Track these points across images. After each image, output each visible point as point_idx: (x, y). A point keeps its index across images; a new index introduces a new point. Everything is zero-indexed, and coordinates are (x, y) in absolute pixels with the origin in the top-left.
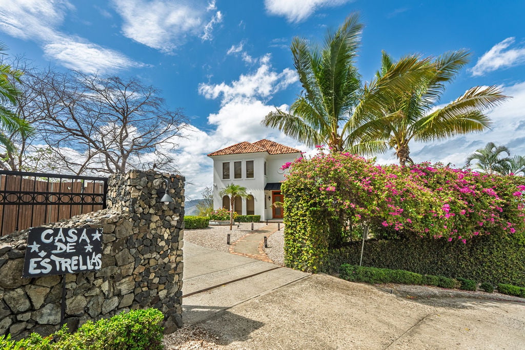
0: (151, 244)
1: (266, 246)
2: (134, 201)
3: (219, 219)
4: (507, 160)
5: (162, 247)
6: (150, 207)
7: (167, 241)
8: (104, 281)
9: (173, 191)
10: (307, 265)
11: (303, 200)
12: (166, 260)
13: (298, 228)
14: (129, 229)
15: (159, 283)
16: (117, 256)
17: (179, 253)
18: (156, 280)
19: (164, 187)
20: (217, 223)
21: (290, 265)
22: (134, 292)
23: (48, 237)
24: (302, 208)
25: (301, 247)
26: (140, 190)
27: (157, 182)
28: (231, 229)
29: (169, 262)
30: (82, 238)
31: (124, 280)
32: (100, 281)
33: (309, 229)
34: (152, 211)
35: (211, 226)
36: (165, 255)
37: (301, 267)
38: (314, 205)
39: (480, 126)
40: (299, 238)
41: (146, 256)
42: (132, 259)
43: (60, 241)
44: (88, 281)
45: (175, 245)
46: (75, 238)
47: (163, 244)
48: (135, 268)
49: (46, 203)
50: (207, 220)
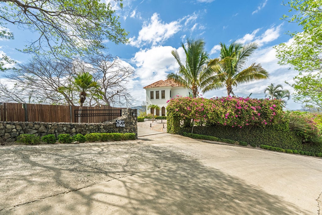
0: (131, 123)
1: (164, 128)
2: (128, 115)
3: (149, 118)
4: (280, 91)
6: (131, 116)
9: (135, 112)
11: (172, 112)
13: (170, 121)
14: (128, 120)
16: (126, 125)
17: (137, 125)
18: (133, 130)
20: (148, 120)
21: (168, 132)
22: (129, 132)
24: (171, 115)
25: (171, 127)
26: (129, 113)
27: (132, 111)
28: (153, 122)
31: (127, 129)
32: (124, 129)
33: (173, 121)
35: (145, 121)
36: (134, 126)
37: (171, 133)
38: (174, 114)
39: (265, 77)
40: (170, 124)
41: (131, 125)
43: (119, 122)
46: (121, 121)
47: (133, 123)
48: (129, 128)
49: (112, 115)
50: (143, 119)
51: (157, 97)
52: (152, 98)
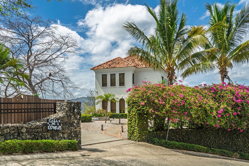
0: (72, 124)
1: (123, 132)
2: (67, 111)
3: (99, 116)
5: (75, 126)
6: (71, 113)
7: (76, 124)
8: (61, 134)
9: (78, 107)
10: (136, 138)
11: (135, 108)
12: (76, 130)
13: (133, 121)
14: (66, 120)
15: (74, 136)
16: (63, 127)
17: (80, 128)
18: (74, 135)
19: (75, 106)
20: (97, 119)
21: (129, 139)
22: (68, 138)
23: (50, 121)
24: (134, 111)
25: (134, 130)
26: (68, 108)
27: (73, 105)
28: (106, 123)
29: (77, 130)
30: (56, 122)
31: (65, 134)
32: (60, 133)
33: (137, 121)
34: (72, 114)
35: (93, 121)
36: (76, 128)
37: (134, 139)
38: (139, 110)
40: (133, 125)
41: (70, 128)
42: (67, 128)
43: (52, 122)
44: (58, 133)
45: (79, 125)
46: (55, 121)
47: (75, 124)
48: (68, 131)
49: (40, 112)
50: (91, 117)
51: (113, 84)
52: (104, 84)
